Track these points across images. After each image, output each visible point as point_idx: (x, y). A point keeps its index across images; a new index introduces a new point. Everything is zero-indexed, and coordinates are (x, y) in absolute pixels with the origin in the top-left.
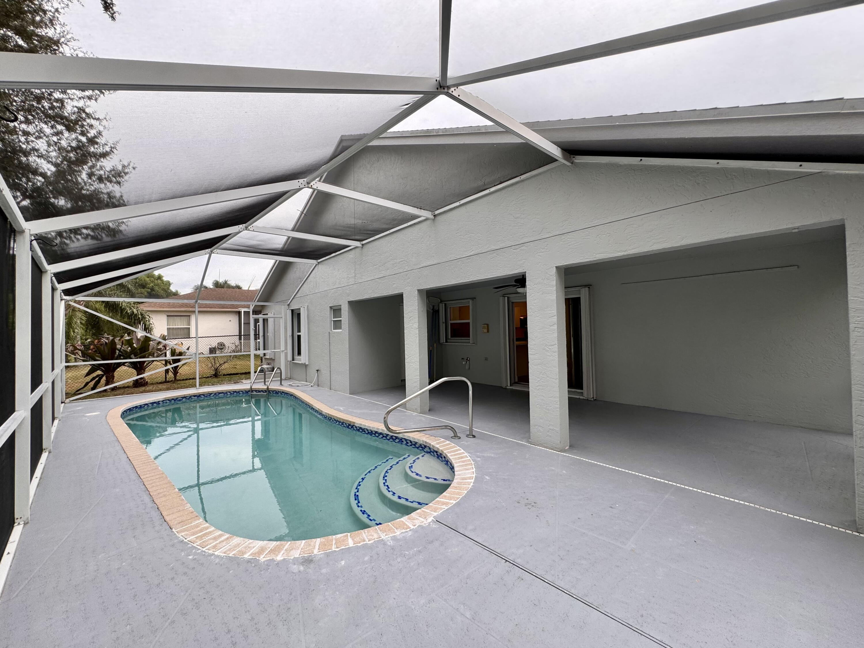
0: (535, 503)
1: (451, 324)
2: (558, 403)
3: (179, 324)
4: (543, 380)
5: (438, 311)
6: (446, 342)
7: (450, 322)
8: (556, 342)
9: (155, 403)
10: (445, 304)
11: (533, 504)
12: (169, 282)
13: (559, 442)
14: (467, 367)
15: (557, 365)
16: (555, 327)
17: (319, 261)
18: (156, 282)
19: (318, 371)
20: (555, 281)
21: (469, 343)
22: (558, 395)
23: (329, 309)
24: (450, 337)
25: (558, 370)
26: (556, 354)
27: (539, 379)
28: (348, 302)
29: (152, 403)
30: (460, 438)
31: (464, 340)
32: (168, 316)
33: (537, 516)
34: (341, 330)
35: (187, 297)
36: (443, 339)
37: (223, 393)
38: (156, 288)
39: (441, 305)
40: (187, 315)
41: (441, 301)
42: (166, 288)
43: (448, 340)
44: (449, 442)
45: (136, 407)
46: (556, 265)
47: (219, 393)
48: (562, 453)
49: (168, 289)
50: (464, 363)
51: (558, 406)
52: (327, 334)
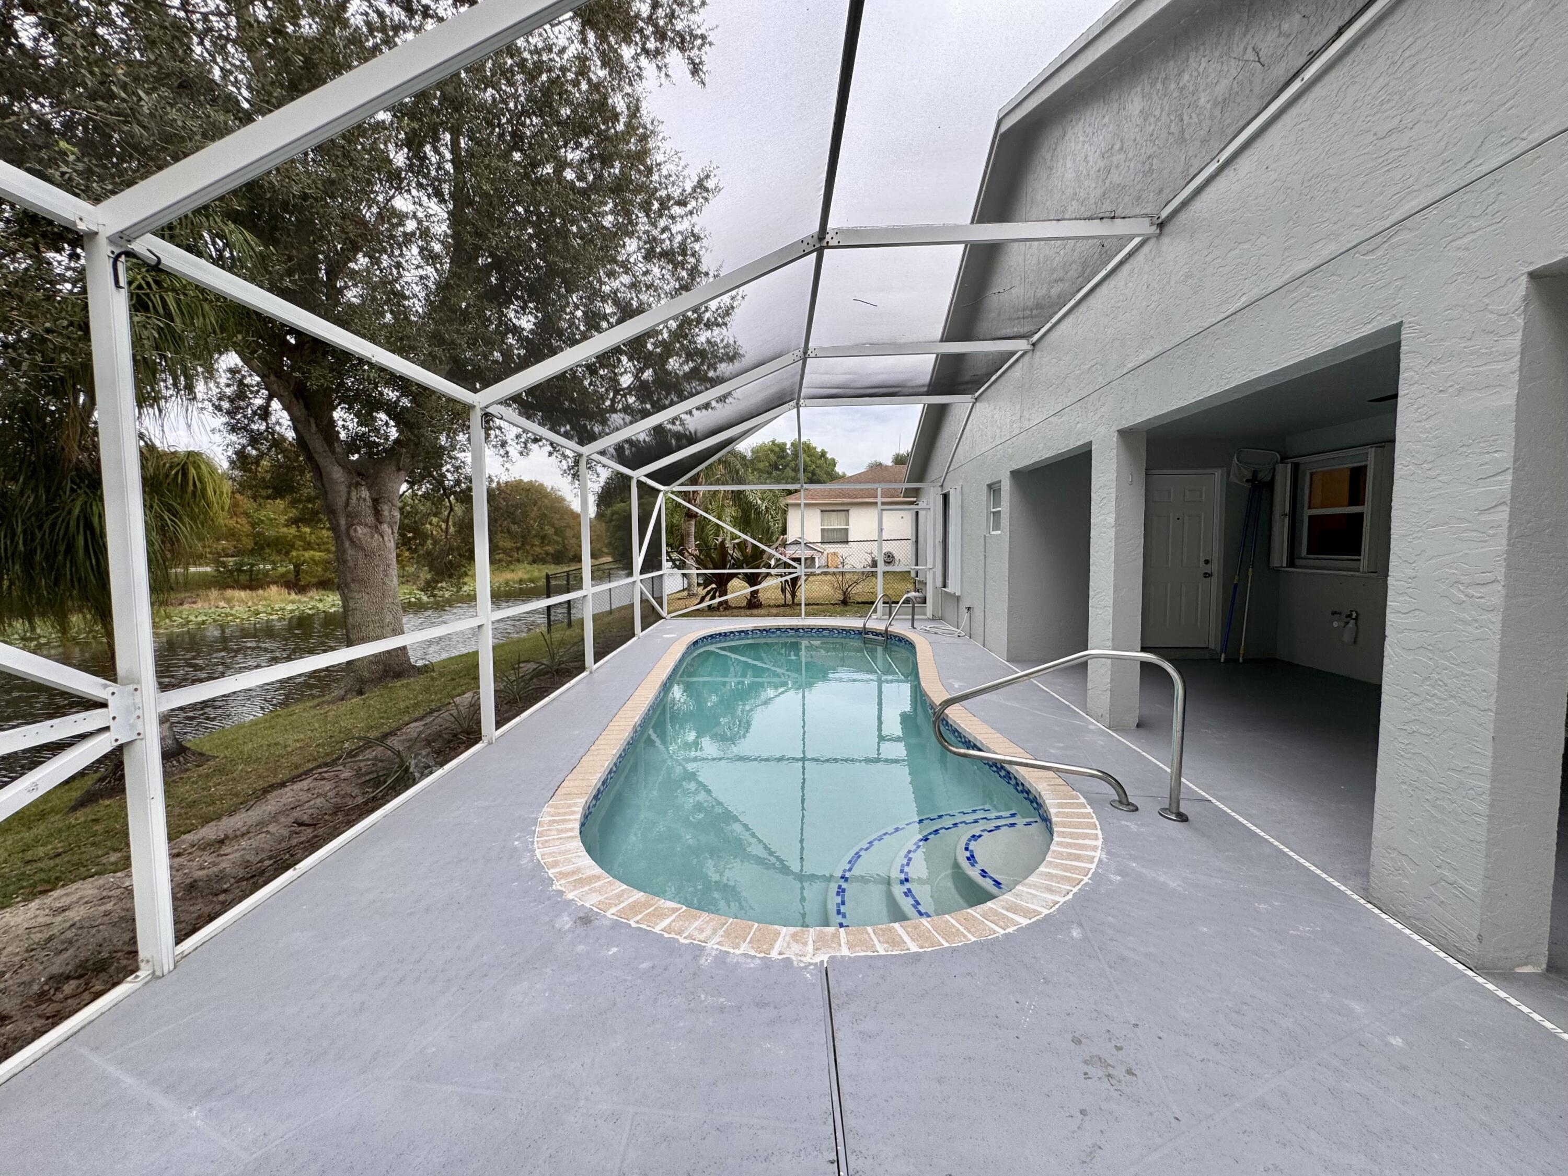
0: (1129, 1072)
1: (1310, 517)
2: (1486, 798)
3: (835, 523)
4: (1431, 705)
5: (1270, 486)
6: (1291, 564)
7: (1307, 513)
8: (1501, 575)
9: (743, 631)
10: (1296, 468)
11: (1119, 1072)
12: (833, 460)
13: (1475, 935)
14: (1347, 637)
15: (1495, 658)
16: (1503, 514)
17: (977, 394)
18: (818, 462)
19: (969, 609)
20: (1519, 335)
21: (1359, 571)
22: (1487, 770)
23: (985, 488)
24: (1304, 553)
25: (1495, 677)
26: (1496, 618)
27: (1416, 700)
28: (1012, 472)
29: (740, 632)
30: (1137, 809)
31: (1343, 561)
32: (822, 511)
33: (1083, 1112)
34: (999, 532)
35: (857, 479)
36: (1279, 557)
37: (827, 629)
38: (818, 471)
39: (1280, 467)
40: (844, 511)
41: (1283, 460)
42: (829, 470)
43: (1298, 562)
44: (1091, 811)
45: (720, 634)
46: (1531, 268)
47: (824, 629)
48: (1480, 980)
49: (833, 470)
50: (1335, 624)
51: (1483, 809)
52: (982, 540)
